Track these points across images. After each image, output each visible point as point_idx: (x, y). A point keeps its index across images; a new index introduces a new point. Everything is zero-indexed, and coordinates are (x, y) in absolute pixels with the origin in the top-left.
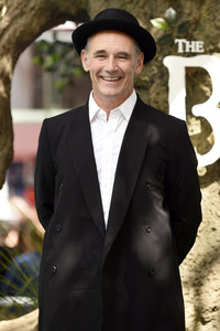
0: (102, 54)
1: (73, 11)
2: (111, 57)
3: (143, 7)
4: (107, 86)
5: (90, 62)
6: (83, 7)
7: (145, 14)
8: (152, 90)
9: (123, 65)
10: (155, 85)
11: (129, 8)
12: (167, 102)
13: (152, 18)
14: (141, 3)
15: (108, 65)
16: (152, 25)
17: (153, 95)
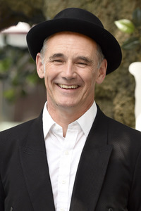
0: (59, 59)
1: (26, 11)
2: (69, 62)
3: (106, 7)
4: (64, 94)
5: (45, 67)
6: (38, 6)
7: (109, 15)
8: (116, 101)
9: (83, 72)
10: (119, 95)
11: (90, 8)
12: (132, 115)
13: (117, 19)
14: (104, 3)
15: (65, 70)
16: (116, 27)
17: (118, 107)
